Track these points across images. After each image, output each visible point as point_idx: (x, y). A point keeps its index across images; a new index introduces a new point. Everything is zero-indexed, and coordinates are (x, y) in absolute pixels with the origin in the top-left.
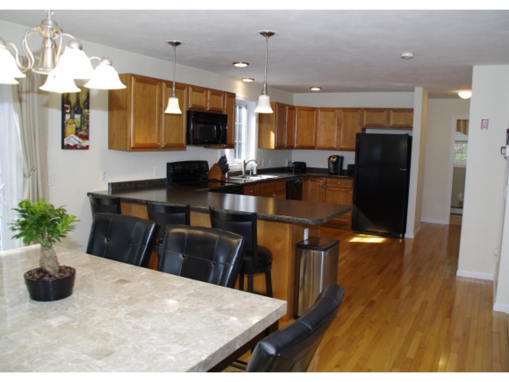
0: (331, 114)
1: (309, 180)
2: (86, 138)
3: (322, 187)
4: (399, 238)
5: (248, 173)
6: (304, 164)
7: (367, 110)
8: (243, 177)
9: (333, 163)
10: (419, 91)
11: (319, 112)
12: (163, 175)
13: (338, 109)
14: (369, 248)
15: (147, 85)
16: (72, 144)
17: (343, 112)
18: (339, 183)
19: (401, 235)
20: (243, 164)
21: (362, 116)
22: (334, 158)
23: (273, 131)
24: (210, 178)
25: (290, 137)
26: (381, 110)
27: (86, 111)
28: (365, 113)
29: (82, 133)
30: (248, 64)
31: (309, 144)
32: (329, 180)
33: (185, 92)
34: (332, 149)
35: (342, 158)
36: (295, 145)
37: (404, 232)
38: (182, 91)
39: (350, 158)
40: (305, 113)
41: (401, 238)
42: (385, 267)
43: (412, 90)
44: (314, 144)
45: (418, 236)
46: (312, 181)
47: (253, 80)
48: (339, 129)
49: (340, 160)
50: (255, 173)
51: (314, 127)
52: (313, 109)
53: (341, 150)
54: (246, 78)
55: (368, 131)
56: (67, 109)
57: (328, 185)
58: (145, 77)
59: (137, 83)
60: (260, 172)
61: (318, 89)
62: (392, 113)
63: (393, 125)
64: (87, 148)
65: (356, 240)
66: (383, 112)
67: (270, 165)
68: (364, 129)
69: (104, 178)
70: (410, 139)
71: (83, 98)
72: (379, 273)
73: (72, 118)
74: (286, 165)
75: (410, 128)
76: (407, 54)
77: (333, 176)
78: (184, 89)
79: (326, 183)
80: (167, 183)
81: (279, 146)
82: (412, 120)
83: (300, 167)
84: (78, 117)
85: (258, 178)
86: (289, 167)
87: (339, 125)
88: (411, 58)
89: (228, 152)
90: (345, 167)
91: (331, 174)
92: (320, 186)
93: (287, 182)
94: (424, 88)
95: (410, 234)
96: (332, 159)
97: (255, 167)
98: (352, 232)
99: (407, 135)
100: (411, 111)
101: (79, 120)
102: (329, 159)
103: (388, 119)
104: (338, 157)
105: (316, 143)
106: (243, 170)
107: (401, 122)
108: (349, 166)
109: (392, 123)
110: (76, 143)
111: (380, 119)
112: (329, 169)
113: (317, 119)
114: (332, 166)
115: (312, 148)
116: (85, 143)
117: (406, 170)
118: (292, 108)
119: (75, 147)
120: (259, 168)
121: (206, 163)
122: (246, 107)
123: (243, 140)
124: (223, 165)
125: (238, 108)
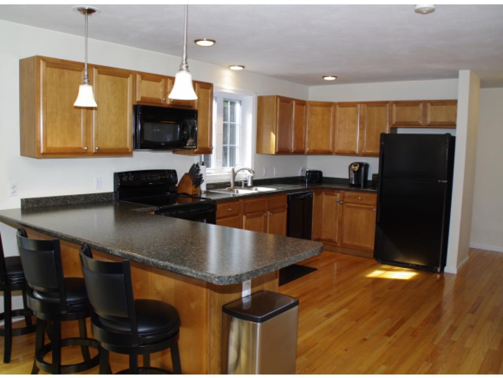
0: (351, 109)
1: (323, 194)
3: (339, 202)
4: (436, 272)
5: (238, 184)
6: (320, 173)
7: (398, 103)
8: (231, 190)
9: (354, 172)
10: (465, 75)
11: (337, 107)
12: (108, 187)
13: (361, 103)
14: (389, 288)
15: (66, 72)
17: (366, 107)
18: (360, 198)
19: (439, 270)
20: (231, 174)
21: (391, 111)
22: (356, 166)
23: (273, 132)
24: (180, 192)
25: (299, 139)
26: (415, 103)
28: (394, 107)
30: (214, 41)
31: (324, 148)
32: (348, 194)
33: (129, 80)
34: (353, 154)
35: (367, 166)
36: (307, 150)
37: (444, 264)
38: (125, 79)
39: (374, 166)
40: (319, 109)
41: (439, 273)
42: (402, 322)
43: (456, 75)
44: (331, 149)
45: (463, 272)
46: (326, 194)
47: (243, 67)
48: (362, 129)
49: (363, 169)
50: (249, 184)
51: (331, 126)
52: (329, 105)
53: (365, 155)
54: (234, 66)
55: (400, 131)
57: (346, 200)
58: (63, 61)
59: (48, 69)
60: (256, 183)
61: (333, 78)
62: (429, 105)
63: (431, 122)
65: (376, 273)
66: (418, 105)
67: (275, 175)
68: (394, 128)
69: (13, 193)
70: (452, 140)
72: (389, 334)
74: (299, 174)
75: (453, 125)
77: (353, 188)
78: (127, 77)
79: (344, 197)
80: (113, 198)
81: (282, 151)
82: (456, 115)
83: (315, 177)
85: (253, 191)
86: (302, 177)
87: (362, 123)
90: (370, 178)
91: (352, 185)
92: (336, 202)
93: (288, 196)
94: (473, 72)
95: (451, 267)
96: (353, 167)
97: (250, 177)
98: (375, 262)
99: (449, 134)
100: (454, 103)
102: (350, 167)
103: (425, 115)
104: (361, 165)
105: (333, 147)
106: (232, 182)
107: (442, 119)
108: (374, 175)
109: (429, 120)
111: (414, 115)
112: (349, 180)
113: (334, 116)
114: (353, 176)
115: (328, 153)
117: (446, 182)
118: (302, 103)
120: (254, 179)
121: (174, 172)
122: (240, 102)
123: (237, 144)
124: (195, 175)
125: (229, 103)
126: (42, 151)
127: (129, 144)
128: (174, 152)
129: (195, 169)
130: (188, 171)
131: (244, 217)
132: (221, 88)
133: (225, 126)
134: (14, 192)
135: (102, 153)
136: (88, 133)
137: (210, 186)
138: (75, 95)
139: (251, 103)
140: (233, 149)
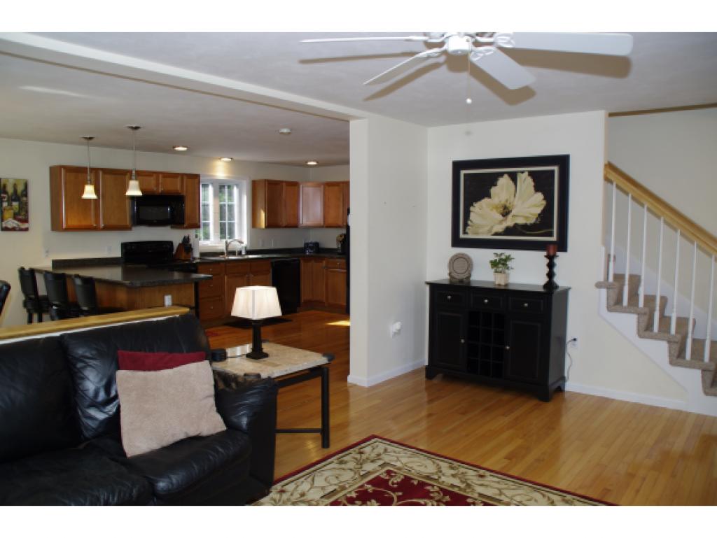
1: (313, 261)
2: (26, 221)
3: (324, 268)
5: (230, 252)
6: (317, 244)
8: (224, 257)
9: (340, 241)
11: (326, 186)
12: (118, 253)
16: (10, 226)
18: (338, 264)
20: (225, 246)
22: (341, 237)
23: (263, 210)
24: (177, 257)
27: (24, 199)
29: (20, 217)
30: (187, 147)
36: (300, 224)
38: (124, 177)
47: (232, 158)
50: (243, 253)
54: (225, 157)
56: (4, 198)
57: (329, 266)
58: (77, 168)
59: (68, 174)
60: (249, 252)
64: (27, 229)
67: (259, 247)
71: (20, 188)
73: (10, 205)
76: (285, 131)
78: (126, 175)
79: (328, 263)
80: (122, 261)
81: (270, 225)
84: (15, 204)
85: (245, 257)
86: (303, 248)
88: (289, 133)
89: (191, 233)
92: (322, 268)
93: (272, 263)
96: (339, 238)
97: (244, 248)
101: (17, 207)
105: (324, 222)
106: (226, 252)
110: (15, 225)
114: (340, 245)
116: (24, 226)
119: (14, 229)
120: (248, 249)
121: (171, 243)
122: (237, 185)
123: (236, 221)
124: (186, 246)
125: (226, 187)
126: (64, 226)
127: (128, 222)
128: (172, 227)
129: (186, 240)
130: (181, 242)
131: (226, 277)
132: (214, 176)
133: (222, 207)
134: (47, 256)
135: (107, 228)
136: (97, 216)
137: (203, 254)
138: (82, 192)
139: (246, 186)
140: (231, 226)
